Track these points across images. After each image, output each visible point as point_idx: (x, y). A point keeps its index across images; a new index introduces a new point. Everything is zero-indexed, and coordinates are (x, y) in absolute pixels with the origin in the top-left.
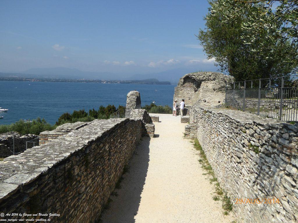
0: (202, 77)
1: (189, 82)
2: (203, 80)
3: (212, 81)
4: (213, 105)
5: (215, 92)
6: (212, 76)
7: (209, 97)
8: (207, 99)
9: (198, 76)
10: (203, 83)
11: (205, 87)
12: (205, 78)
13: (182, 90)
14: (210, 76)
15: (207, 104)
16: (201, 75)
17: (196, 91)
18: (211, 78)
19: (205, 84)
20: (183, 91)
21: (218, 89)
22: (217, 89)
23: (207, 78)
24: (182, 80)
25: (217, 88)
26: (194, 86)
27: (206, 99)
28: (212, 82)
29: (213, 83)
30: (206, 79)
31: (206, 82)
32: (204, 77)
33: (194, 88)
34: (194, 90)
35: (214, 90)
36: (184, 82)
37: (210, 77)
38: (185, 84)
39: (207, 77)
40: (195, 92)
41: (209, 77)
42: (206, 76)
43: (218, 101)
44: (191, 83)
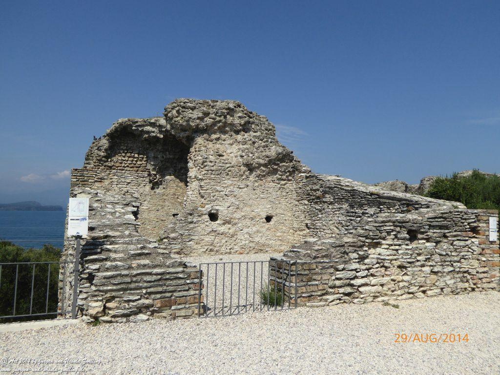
0: (196, 114)
1: (130, 150)
2: (199, 131)
3: (237, 132)
4: (245, 230)
5: (252, 178)
6: (240, 114)
7: (231, 199)
8: (222, 209)
9: (178, 112)
10: (200, 140)
11: (212, 158)
12: (208, 121)
13: (101, 180)
14: (231, 111)
15: (222, 229)
16: (193, 109)
17: (155, 185)
18: (236, 120)
19: (211, 145)
20: (107, 182)
21: (265, 165)
22: (260, 165)
23: (220, 121)
24: (105, 143)
25: (262, 161)
26: (149, 167)
27: (217, 208)
28: (239, 137)
29: (245, 143)
30: (214, 124)
31: (214, 136)
32: (206, 114)
33: (149, 175)
34: (150, 182)
35: (250, 168)
36: (112, 151)
37: (230, 119)
38: (115, 159)
39: (218, 119)
40: (153, 188)
41: (225, 117)
42: (211, 111)
43: (264, 215)
44: (139, 154)
